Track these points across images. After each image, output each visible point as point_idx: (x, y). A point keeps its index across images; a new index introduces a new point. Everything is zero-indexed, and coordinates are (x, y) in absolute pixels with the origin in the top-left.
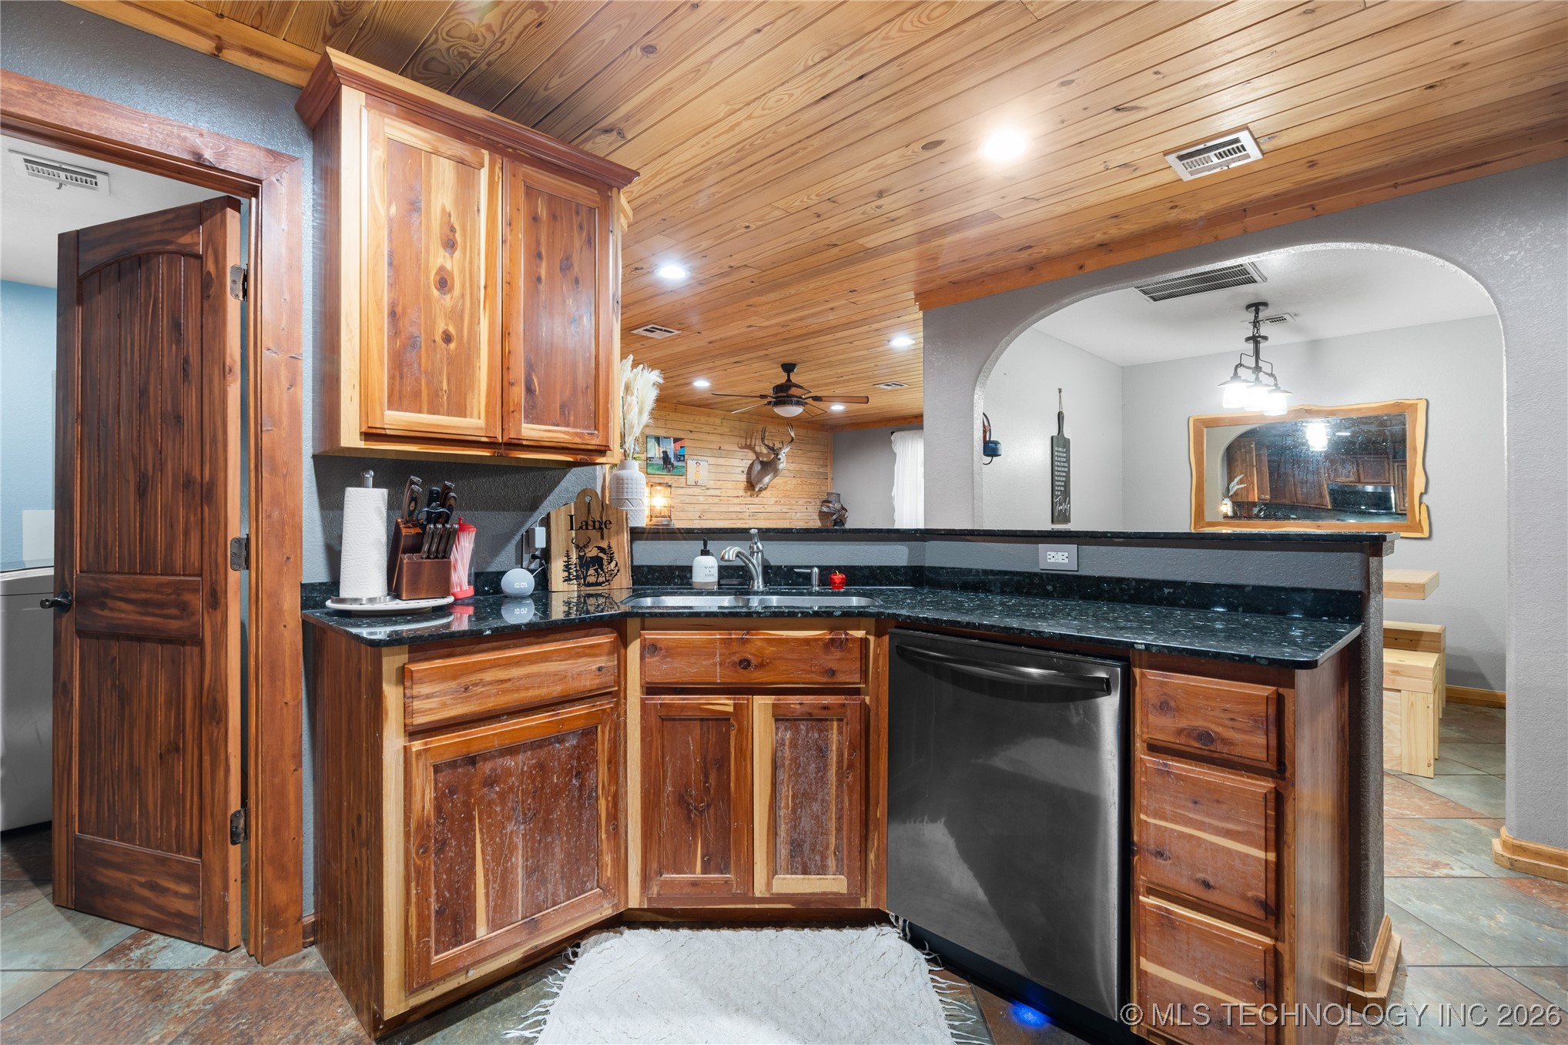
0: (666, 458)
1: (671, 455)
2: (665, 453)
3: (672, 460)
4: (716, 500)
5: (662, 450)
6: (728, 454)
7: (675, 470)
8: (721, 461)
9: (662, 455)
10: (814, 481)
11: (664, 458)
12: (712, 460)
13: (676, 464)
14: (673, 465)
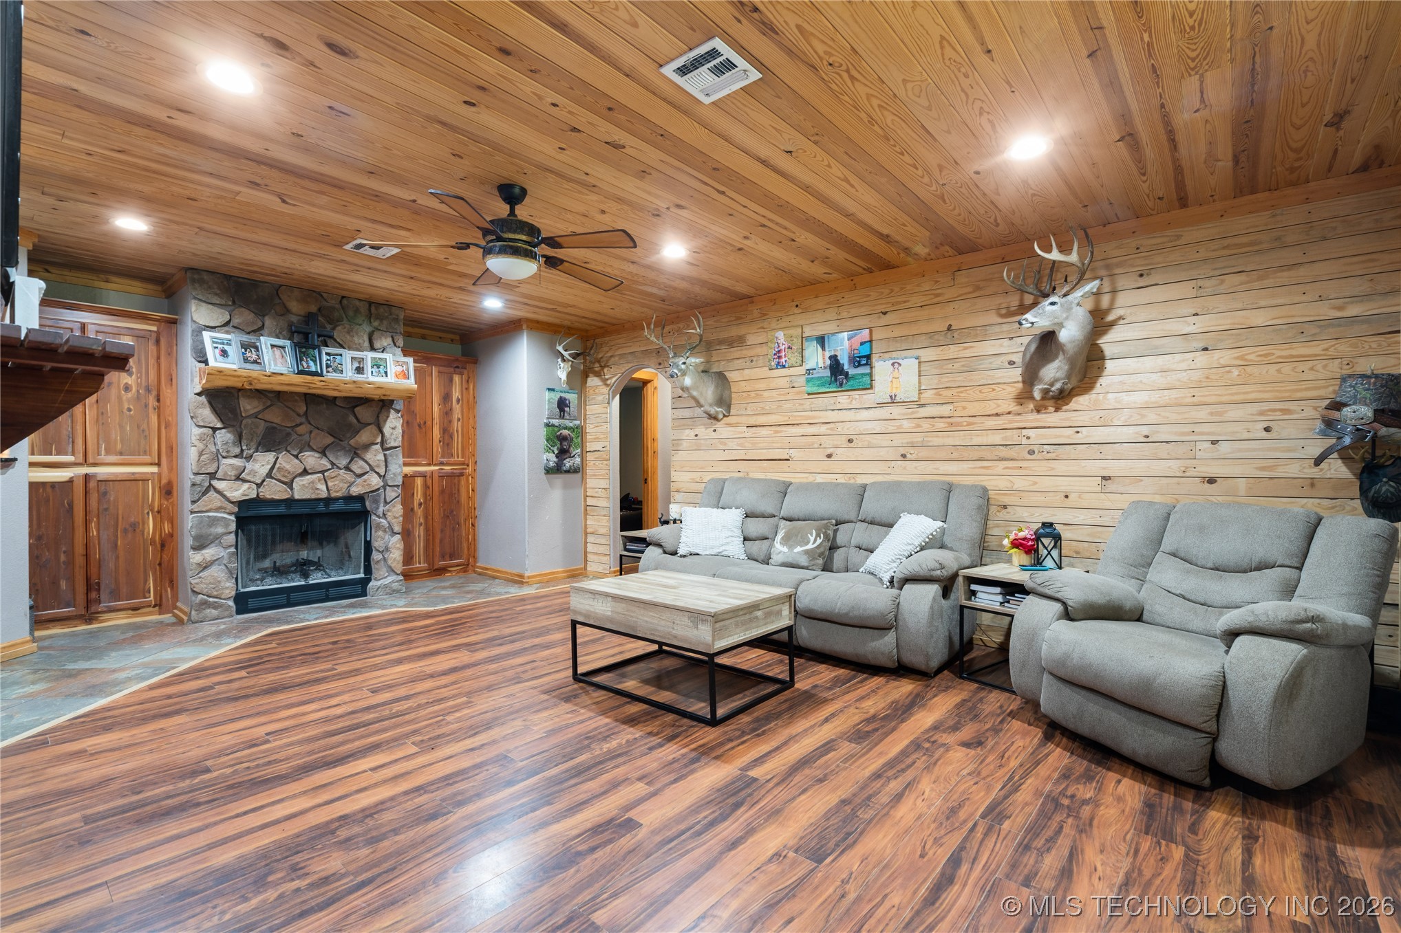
0: (835, 367)
1: (844, 360)
2: (834, 358)
3: (846, 367)
4: (940, 424)
5: (828, 354)
6: (978, 334)
7: (851, 382)
8: (953, 351)
9: (828, 362)
10: (1316, 349)
11: (831, 367)
12: (928, 354)
13: (852, 372)
14: (847, 374)
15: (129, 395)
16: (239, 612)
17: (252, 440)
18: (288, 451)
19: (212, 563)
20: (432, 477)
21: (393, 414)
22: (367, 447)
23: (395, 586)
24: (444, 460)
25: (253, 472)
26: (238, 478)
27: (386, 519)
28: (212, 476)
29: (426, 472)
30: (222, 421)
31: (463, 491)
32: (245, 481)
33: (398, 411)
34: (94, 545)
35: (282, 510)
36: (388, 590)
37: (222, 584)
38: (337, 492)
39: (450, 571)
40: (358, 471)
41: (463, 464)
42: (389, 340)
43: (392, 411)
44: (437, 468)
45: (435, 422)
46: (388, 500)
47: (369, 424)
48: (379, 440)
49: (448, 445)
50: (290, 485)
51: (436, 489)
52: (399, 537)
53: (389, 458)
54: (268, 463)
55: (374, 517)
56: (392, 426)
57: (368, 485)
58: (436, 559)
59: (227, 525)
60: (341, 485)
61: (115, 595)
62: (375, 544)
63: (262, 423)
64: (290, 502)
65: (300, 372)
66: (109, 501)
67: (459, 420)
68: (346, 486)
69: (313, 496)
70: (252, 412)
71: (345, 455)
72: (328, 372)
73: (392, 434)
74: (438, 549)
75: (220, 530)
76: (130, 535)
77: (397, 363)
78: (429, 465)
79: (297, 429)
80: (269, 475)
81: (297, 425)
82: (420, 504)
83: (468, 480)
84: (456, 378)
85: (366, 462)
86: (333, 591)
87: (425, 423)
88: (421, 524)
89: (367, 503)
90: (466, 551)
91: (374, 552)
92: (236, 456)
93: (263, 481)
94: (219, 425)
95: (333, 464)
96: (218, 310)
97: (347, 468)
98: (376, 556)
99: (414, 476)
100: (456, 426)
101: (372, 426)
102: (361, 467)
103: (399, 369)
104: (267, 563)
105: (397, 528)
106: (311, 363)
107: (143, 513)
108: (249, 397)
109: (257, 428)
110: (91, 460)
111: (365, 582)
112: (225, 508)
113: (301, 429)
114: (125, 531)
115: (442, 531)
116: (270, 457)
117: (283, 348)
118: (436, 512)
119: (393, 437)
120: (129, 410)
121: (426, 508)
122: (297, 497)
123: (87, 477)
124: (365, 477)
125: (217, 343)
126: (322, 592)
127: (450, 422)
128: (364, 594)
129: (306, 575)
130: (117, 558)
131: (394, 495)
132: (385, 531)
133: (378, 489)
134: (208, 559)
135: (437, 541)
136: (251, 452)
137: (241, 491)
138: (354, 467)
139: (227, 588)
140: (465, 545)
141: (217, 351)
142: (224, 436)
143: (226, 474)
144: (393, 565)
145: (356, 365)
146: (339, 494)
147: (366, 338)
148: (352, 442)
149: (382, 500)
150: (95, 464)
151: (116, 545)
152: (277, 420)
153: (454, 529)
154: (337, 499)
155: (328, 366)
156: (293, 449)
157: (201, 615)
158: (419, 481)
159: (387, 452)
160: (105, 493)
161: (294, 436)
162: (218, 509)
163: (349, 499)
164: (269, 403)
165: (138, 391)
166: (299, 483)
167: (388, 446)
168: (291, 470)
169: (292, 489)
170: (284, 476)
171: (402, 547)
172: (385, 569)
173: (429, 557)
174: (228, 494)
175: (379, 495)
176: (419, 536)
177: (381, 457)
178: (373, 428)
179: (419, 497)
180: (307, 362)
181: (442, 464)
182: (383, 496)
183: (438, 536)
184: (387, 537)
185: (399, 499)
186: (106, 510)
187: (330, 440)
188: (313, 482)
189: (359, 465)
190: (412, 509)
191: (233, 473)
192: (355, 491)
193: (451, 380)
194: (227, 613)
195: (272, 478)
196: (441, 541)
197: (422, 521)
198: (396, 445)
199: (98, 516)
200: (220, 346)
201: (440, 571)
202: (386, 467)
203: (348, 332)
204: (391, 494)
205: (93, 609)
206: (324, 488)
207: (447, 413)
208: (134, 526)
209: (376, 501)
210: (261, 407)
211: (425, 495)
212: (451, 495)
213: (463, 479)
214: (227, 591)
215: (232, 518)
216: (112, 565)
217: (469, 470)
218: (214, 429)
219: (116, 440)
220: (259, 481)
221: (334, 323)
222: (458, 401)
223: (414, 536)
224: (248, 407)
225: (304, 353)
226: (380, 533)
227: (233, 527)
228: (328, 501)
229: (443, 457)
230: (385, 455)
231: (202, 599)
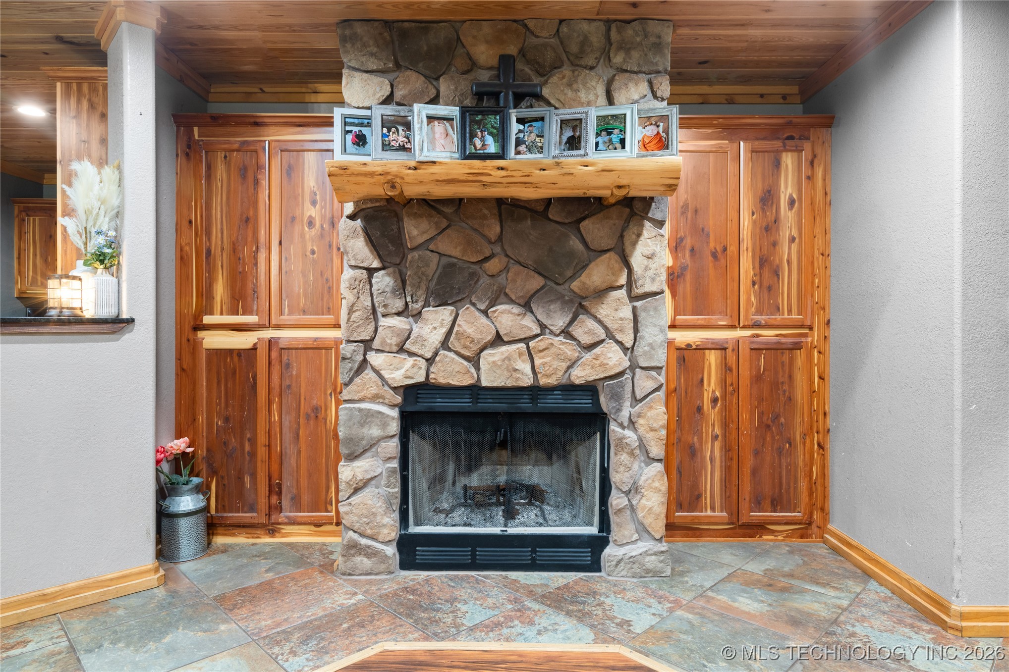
15: (313, 232)
16: (404, 566)
17: (419, 287)
18: (474, 305)
19: (366, 483)
20: (736, 349)
21: (648, 229)
22: (601, 293)
23: (651, 562)
24: (762, 319)
25: (422, 340)
26: (401, 349)
27: (635, 430)
28: (367, 344)
29: (726, 341)
30: (380, 257)
31: (800, 379)
32: (411, 354)
33: (660, 224)
34: (276, 434)
35: (464, 404)
36: (636, 568)
37: (379, 518)
38: (548, 376)
39: (773, 532)
40: (586, 340)
41: (802, 326)
42: (644, 88)
43: (647, 224)
44: (748, 333)
45: (744, 246)
46: (639, 395)
47: (608, 250)
48: (623, 280)
49: (770, 288)
50: (474, 360)
51: (745, 373)
52: (659, 467)
53: (642, 316)
54: (442, 325)
55: (613, 427)
56: (648, 252)
57: (602, 365)
58: (745, 506)
59: (384, 425)
60: (556, 364)
61: (297, 504)
62: (615, 477)
63: (435, 258)
64: (475, 390)
65: (466, 157)
66: (291, 376)
67: (792, 240)
68: (564, 365)
69: (510, 383)
70: (421, 240)
71: (562, 309)
72: (518, 153)
73: (646, 268)
74: (747, 487)
75: (375, 432)
76: (312, 423)
77: (647, 120)
78: (732, 327)
79: (487, 265)
80: (445, 344)
81: (487, 259)
82: (715, 401)
83: (810, 357)
84: (788, 160)
85: (600, 322)
86: (544, 553)
87: (725, 249)
88: (715, 437)
89: (602, 399)
90: (804, 497)
91: (614, 492)
92: (399, 314)
93: (436, 354)
94: (376, 264)
95: (543, 327)
96: (375, 80)
97: (566, 333)
98: (617, 500)
99: (701, 349)
100: (786, 252)
101: (611, 255)
102: (590, 332)
103: (651, 131)
104: (475, 480)
105: (657, 450)
106: (490, 140)
107: (325, 394)
108: (416, 216)
109: (428, 265)
110: (273, 322)
111: (598, 543)
112: (383, 397)
113: (493, 266)
114: (308, 417)
115: (757, 453)
116: (445, 314)
117: (450, 120)
118: (745, 416)
119: (650, 273)
120: (313, 252)
121: (725, 408)
122: (484, 383)
123: (271, 342)
124: (597, 350)
125: (352, 124)
126: (525, 553)
127: (774, 244)
128: (595, 566)
129: (510, 515)
130: (299, 452)
131: (650, 385)
132: (632, 454)
133: (621, 374)
134: (360, 477)
135: (747, 471)
136: (418, 306)
137: (403, 371)
138: (578, 331)
139: (384, 526)
140: (803, 485)
141: (349, 137)
142: (383, 281)
143: (383, 342)
144: (647, 522)
145: (568, 133)
146: (552, 381)
147: (601, 90)
148: (575, 285)
149: (628, 395)
150: (278, 327)
151: (298, 435)
152: (456, 252)
153: (780, 451)
154: (550, 389)
155: (519, 142)
156: (480, 300)
157: (349, 564)
158: (712, 358)
159: (638, 304)
160: (288, 365)
161: (484, 281)
162: (375, 398)
163: (570, 389)
164: (444, 223)
165: (322, 226)
166: (490, 357)
167: (640, 291)
168: (476, 336)
169: (478, 369)
170: (465, 347)
171: (664, 488)
172: (631, 527)
173: (731, 502)
174: (386, 374)
175: (622, 386)
176: (712, 460)
177: (626, 312)
178: (611, 258)
179: (712, 386)
180: (483, 139)
181: (757, 325)
182: (628, 388)
183: (749, 462)
184: (636, 466)
185: (661, 394)
186: (289, 387)
187: (537, 282)
188: (508, 358)
189: (586, 329)
190: (700, 409)
191: (393, 341)
192: (580, 375)
193: (777, 164)
194: (383, 567)
195: (450, 350)
196: (754, 472)
197: (718, 431)
198: (655, 288)
199: (280, 395)
200: (355, 129)
201: (757, 529)
202: (636, 330)
203: (570, 85)
204: (644, 383)
205: (274, 518)
206: (527, 368)
207: (767, 229)
208: (316, 410)
209: (616, 397)
210: (433, 232)
211: (723, 383)
212: (775, 385)
213: (800, 357)
214: (386, 531)
215: (395, 413)
216: (293, 461)
217: (815, 337)
218: (371, 271)
219: (299, 293)
220: (429, 355)
221: (545, 71)
222: (792, 203)
223: (703, 458)
224: (415, 232)
225: (479, 123)
226: (624, 457)
227: (394, 427)
228: (535, 391)
229: (759, 312)
230: (634, 309)
231: (351, 540)
